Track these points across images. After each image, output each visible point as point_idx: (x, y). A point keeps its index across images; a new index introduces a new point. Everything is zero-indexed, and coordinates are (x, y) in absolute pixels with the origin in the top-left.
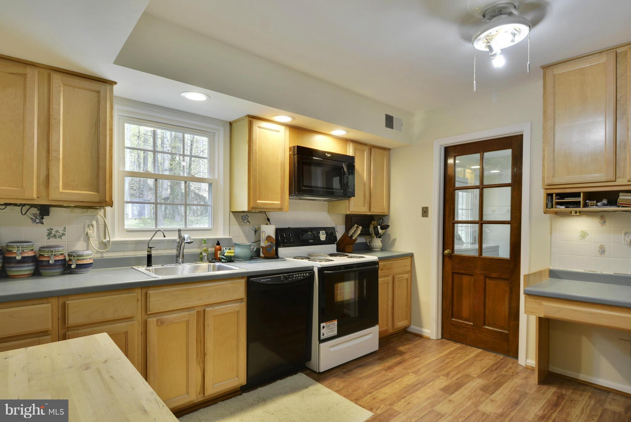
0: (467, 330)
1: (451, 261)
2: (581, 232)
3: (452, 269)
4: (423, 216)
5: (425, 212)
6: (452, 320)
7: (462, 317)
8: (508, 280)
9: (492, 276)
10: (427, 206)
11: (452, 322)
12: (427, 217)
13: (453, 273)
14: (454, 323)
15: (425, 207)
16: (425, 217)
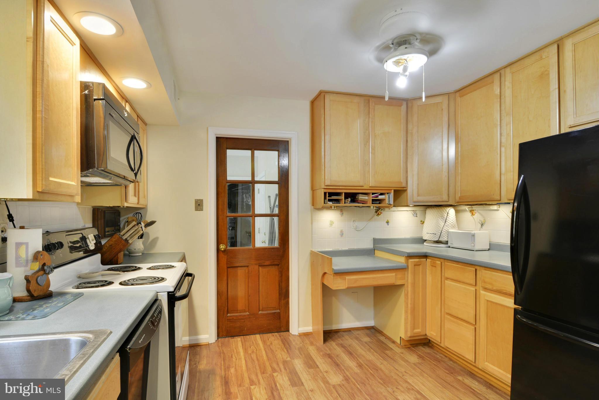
0: (243, 321)
1: (226, 256)
2: (330, 222)
3: (227, 264)
4: (197, 209)
5: (199, 205)
6: (227, 316)
7: (238, 310)
8: (278, 265)
9: (265, 264)
10: (202, 199)
11: (228, 318)
12: (203, 210)
13: (228, 267)
14: (231, 318)
15: (200, 200)
16: (199, 210)
